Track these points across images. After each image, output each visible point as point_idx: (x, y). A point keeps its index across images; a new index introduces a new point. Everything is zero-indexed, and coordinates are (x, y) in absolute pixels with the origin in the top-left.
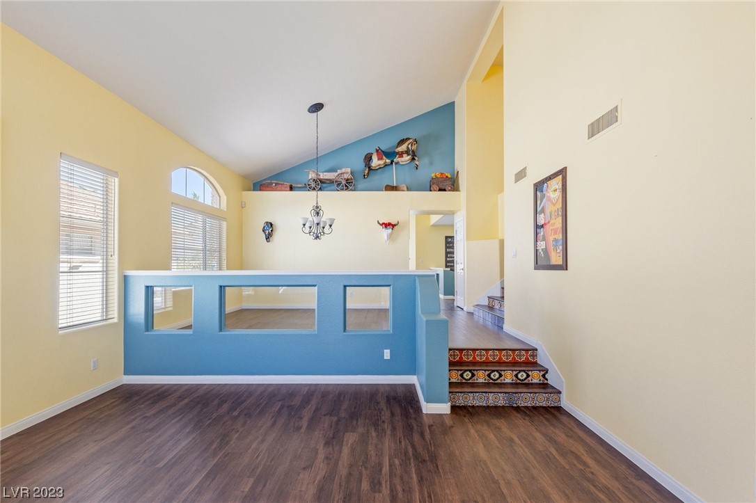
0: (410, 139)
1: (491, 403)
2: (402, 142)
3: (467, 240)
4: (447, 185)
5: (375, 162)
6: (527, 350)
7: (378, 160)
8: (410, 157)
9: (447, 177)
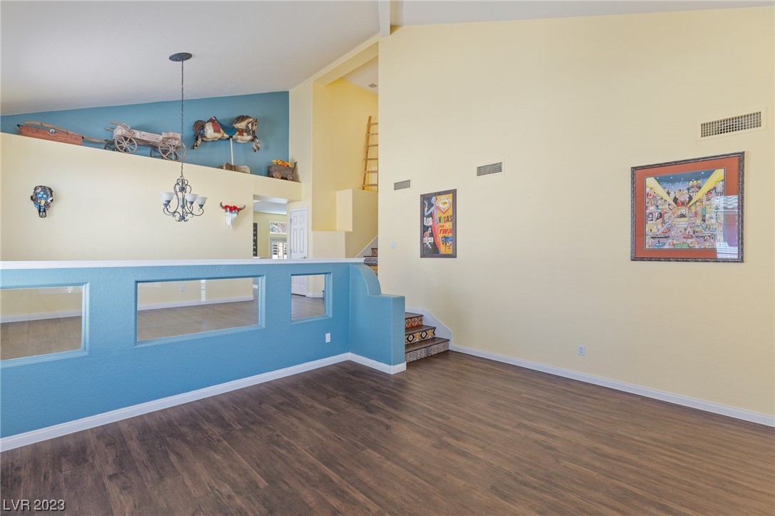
0: (247, 117)
1: (419, 357)
2: (241, 118)
3: (313, 230)
4: (288, 173)
5: (210, 131)
6: (417, 317)
7: (215, 131)
8: (250, 137)
9: (288, 166)
